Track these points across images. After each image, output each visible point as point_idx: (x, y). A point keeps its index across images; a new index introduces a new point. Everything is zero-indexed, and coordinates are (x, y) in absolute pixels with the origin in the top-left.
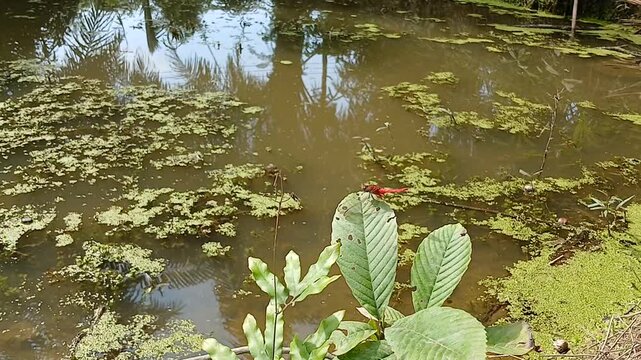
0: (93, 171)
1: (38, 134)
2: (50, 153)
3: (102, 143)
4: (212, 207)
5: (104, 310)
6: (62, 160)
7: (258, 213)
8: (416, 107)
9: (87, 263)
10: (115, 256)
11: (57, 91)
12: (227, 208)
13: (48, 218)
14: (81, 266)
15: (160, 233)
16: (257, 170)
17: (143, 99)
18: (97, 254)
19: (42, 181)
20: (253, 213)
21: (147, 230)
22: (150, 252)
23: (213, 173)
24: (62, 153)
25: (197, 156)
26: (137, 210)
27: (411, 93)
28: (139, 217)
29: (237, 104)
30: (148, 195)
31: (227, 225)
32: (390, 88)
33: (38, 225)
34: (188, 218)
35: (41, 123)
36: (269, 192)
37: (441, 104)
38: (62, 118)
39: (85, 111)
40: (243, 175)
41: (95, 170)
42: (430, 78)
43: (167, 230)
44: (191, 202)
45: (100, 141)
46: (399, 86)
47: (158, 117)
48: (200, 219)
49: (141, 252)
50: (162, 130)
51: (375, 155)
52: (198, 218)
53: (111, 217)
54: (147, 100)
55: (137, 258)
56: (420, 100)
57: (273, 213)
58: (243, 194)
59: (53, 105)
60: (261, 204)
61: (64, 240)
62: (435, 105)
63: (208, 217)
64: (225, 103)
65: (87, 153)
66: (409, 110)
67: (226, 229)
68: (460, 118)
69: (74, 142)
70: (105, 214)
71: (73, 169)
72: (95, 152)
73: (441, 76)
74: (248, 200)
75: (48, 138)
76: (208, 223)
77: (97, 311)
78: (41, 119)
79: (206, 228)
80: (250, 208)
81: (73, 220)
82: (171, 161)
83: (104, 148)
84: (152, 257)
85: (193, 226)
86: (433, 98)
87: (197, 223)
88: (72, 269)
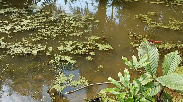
0: (54, 36)
1: (39, 25)
2: (43, 30)
3: (57, 28)
4: (88, 47)
5: (61, 72)
6: (47, 32)
7: (101, 49)
8: (145, 21)
9: (56, 60)
10: (63, 58)
11: (44, 14)
12: (92, 47)
13: (45, 48)
14: (54, 61)
15: (75, 53)
16: (100, 37)
17: (67, 17)
18: (58, 58)
19: (42, 38)
20: (99, 49)
21: (71, 52)
22: (72, 58)
23: (87, 38)
24: (46, 31)
25: (82, 33)
26: (68, 47)
27: (143, 18)
28: (69, 49)
29: (93, 19)
30: (70, 43)
31: (92, 52)
32: (137, 16)
33: (42, 49)
34: (81, 49)
35: (40, 22)
36: (104, 44)
37: (153, 21)
38: (46, 21)
39: (52, 19)
40: (96, 39)
41: (55, 36)
42: (149, 13)
43: (76, 52)
44: (82, 45)
45: (56, 28)
46: (139, 15)
47: (71, 22)
48: (85, 50)
49: (70, 58)
50: (72, 25)
51: (134, 34)
52: (84, 50)
53: (61, 48)
54: (68, 17)
55: (69, 59)
56: (146, 20)
57: (105, 49)
58: (96, 44)
59: (43, 18)
60: (101, 47)
61: (48, 54)
62: (151, 21)
63: (87, 49)
64: (89, 19)
65: (53, 31)
66: (143, 22)
67: (92, 53)
68: (158, 25)
69: (50, 28)
70: (59, 47)
71: (49, 35)
72: (55, 31)
73: (152, 13)
74: (98, 45)
75: (43, 26)
76: (87, 51)
77: (60, 73)
78: (40, 21)
79: (87, 52)
80: (98, 48)
81: (50, 49)
82: (75, 34)
83: (58, 30)
84: (73, 59)
85: (83, 52)
86: (150, 19)
87: (84, 51)
88: (52, 61)
